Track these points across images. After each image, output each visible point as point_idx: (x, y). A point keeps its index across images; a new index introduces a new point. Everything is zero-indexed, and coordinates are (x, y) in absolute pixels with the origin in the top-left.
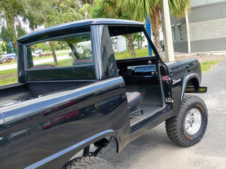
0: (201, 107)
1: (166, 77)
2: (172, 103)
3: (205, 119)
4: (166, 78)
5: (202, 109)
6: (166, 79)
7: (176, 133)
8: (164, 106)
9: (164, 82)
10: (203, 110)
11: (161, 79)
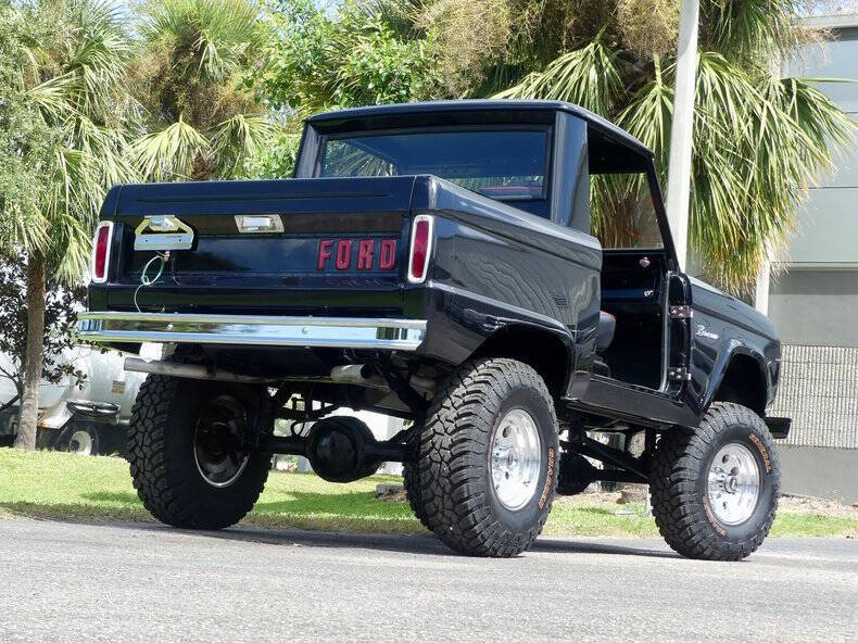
0: (763, 450)
1: (681, 308)
2: (686, 381)
3: (768, 491)
4: (680, 312)
5: (765, 456)
6: (681, 315)
7: (680, 490)
8: (663, 388)
9: (675, 322)
10: (767, 462)
11: (667, 313)
